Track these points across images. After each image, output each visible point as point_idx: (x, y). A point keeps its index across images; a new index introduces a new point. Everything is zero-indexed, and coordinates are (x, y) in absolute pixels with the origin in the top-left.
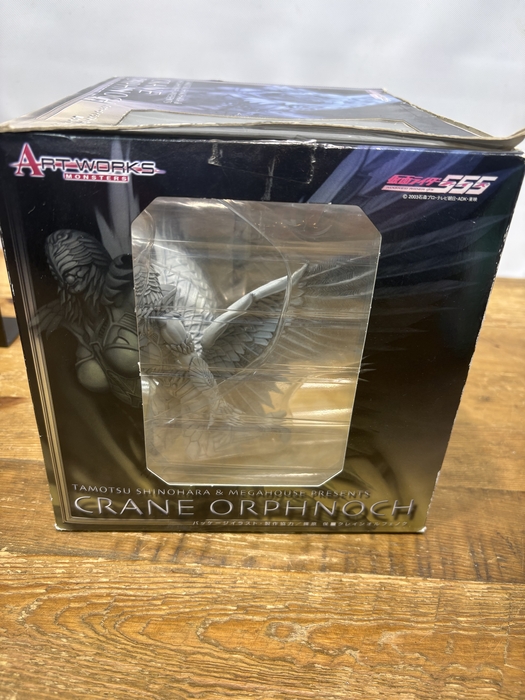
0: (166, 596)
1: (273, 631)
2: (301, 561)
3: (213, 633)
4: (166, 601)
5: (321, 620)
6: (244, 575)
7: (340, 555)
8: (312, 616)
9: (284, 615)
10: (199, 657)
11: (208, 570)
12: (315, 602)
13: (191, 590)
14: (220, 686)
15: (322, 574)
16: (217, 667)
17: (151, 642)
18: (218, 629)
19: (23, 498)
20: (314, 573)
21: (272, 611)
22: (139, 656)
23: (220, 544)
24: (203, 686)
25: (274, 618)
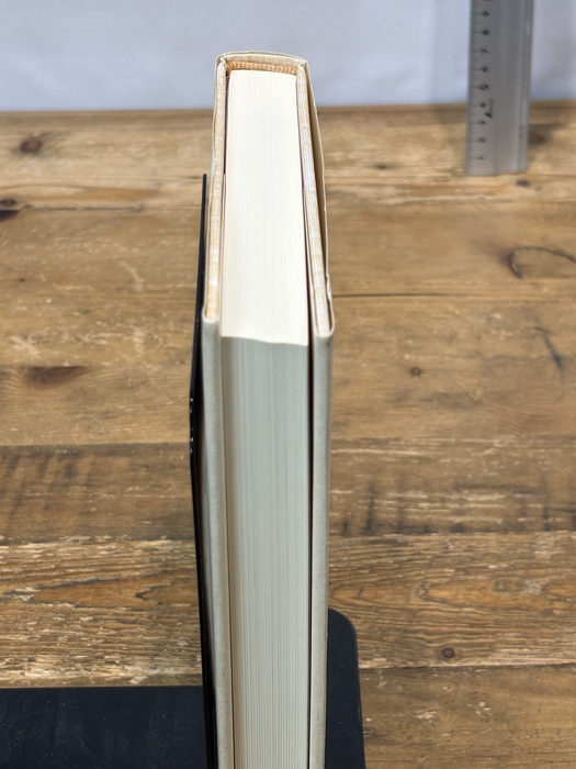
0: (372, 566)
1: (501, 587)
2: (518, 523)
3: (435, 593)
4: (372, 569)
5: (553, 574)
6: (456, 540)
7: (564, 514)
8: (542, 571)
9: (510, 573)
10: (427, 613)
11: (411, 538)
12: (544, 560)
13: (399, 558)
14: (457, 632)
15: (547, 534)
16: (448, 619)
17: (370, 604)
18: (441, 589)
19: (155, 486)
20: (538, 533)
21: (495, 570)
22: (363, 616)
23: (418, 513)
24: (438, 634)
25: (499, 576)
